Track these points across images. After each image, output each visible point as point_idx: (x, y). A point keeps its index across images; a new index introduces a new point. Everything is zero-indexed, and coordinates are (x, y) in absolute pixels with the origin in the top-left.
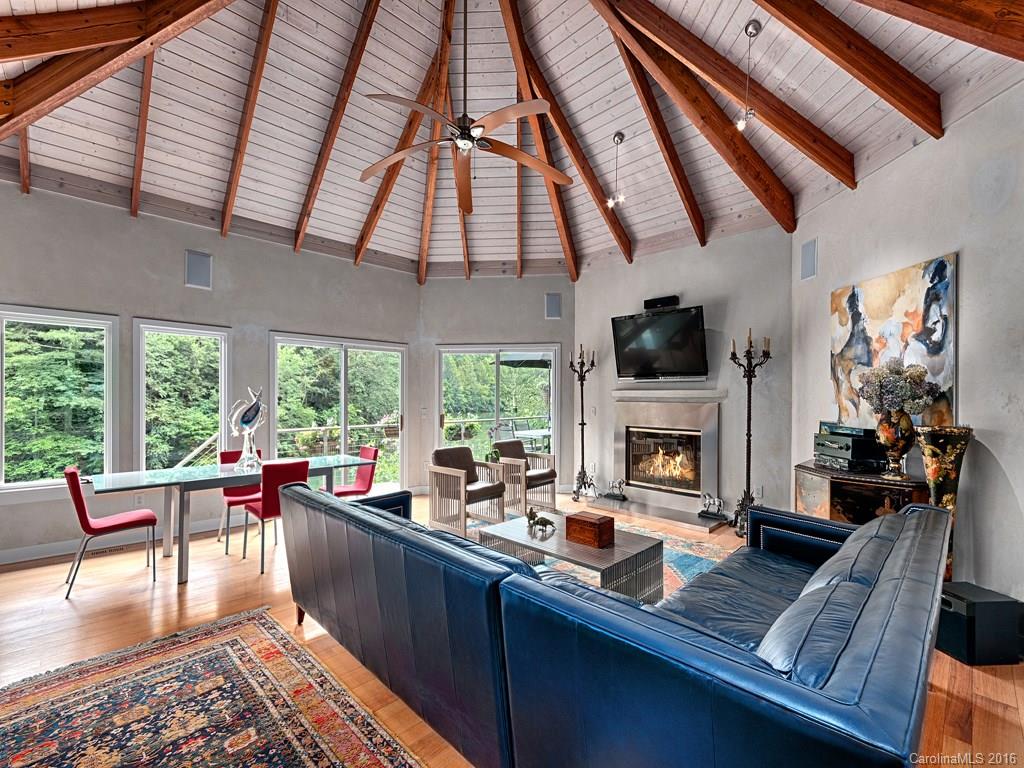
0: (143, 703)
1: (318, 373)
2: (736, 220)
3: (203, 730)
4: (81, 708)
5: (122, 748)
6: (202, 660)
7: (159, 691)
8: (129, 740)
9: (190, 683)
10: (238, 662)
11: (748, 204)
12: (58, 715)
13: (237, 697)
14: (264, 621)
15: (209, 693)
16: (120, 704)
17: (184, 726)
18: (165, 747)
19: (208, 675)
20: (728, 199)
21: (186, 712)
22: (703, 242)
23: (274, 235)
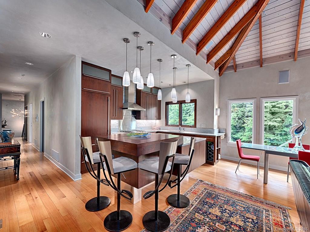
0: (232, 207)
3: (240, 226)
4: (221, 198)
5: (222, 213)
6: (254, 208)
7: (238, 207)
8: (224, 213)
9: (246, 211)
10: (264, 217)
12: (217, 196)
13: (256, 227)
14: (284, 212)
15: (249, 218)
16: (228, 203)
17: (237, 221)
18: (229, 221)
19: (252, 214)
21: (240, 218)
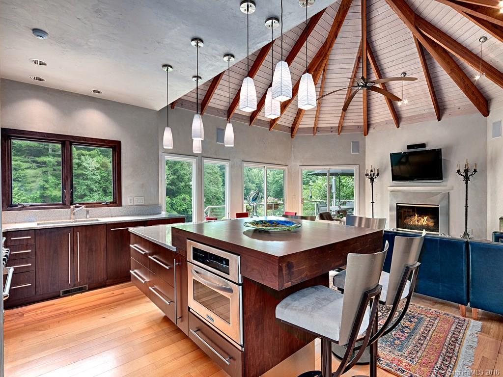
1: (170, 178)
2: (457, 110)
11: (464, 103)
20: (454, 101)
22: (439, 119)
23: (243, 119)
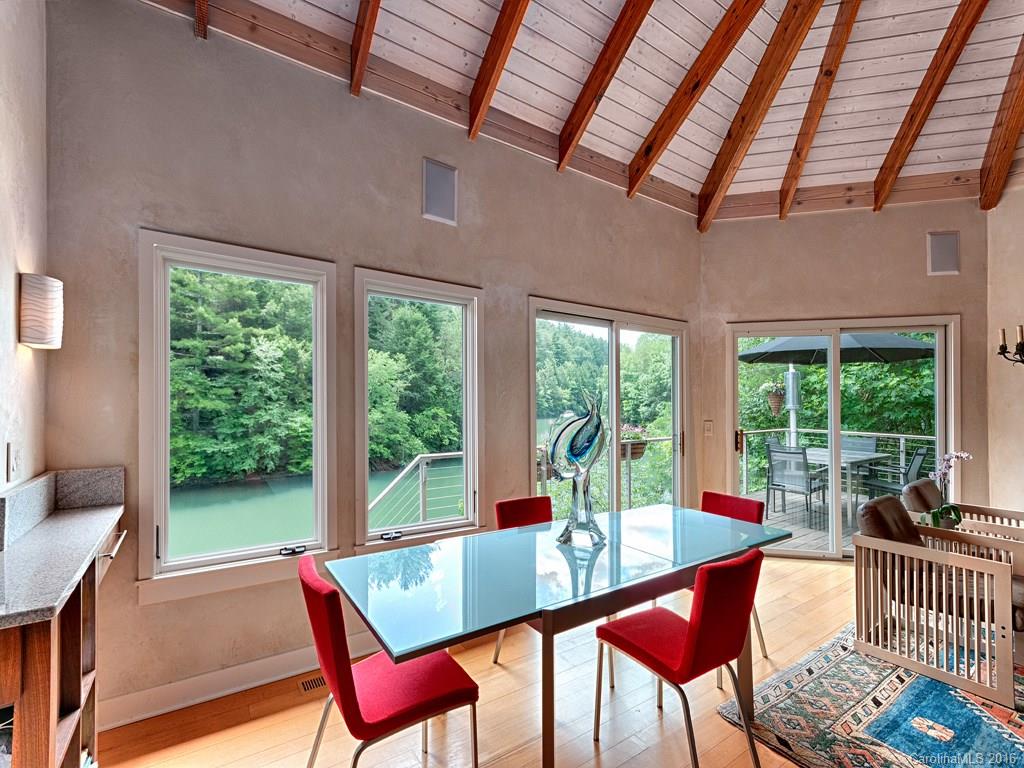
23: (535, 142)
